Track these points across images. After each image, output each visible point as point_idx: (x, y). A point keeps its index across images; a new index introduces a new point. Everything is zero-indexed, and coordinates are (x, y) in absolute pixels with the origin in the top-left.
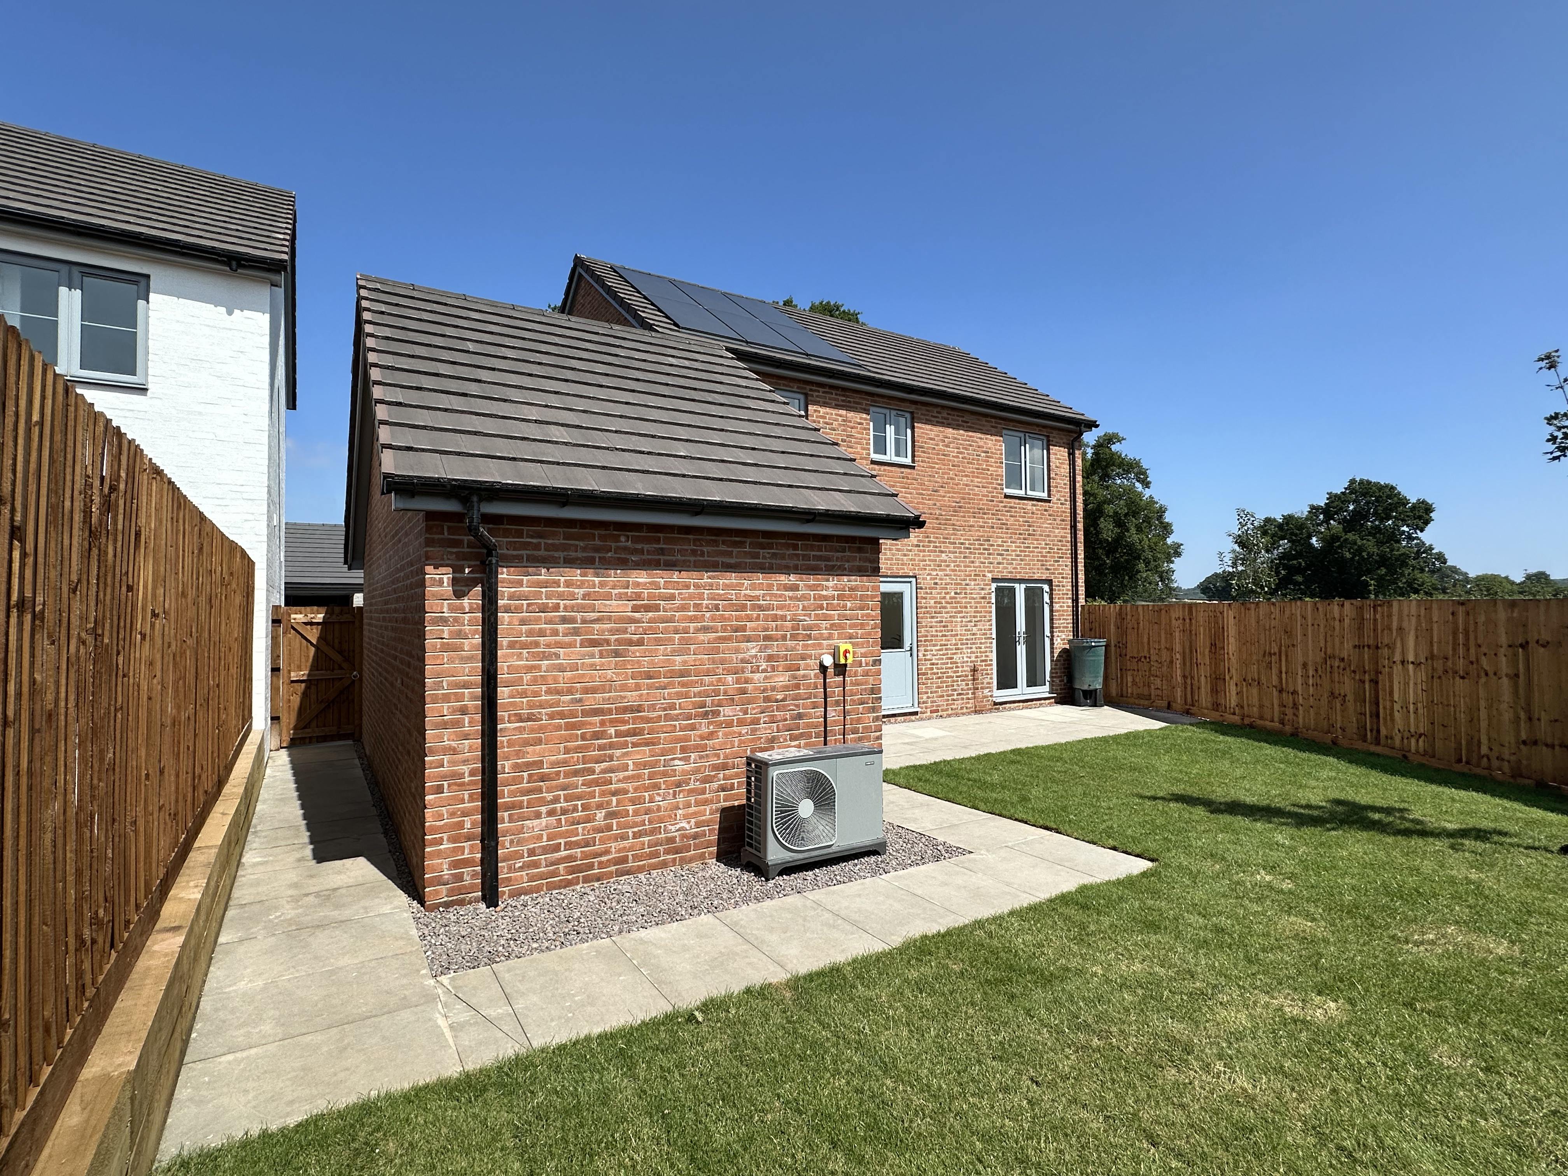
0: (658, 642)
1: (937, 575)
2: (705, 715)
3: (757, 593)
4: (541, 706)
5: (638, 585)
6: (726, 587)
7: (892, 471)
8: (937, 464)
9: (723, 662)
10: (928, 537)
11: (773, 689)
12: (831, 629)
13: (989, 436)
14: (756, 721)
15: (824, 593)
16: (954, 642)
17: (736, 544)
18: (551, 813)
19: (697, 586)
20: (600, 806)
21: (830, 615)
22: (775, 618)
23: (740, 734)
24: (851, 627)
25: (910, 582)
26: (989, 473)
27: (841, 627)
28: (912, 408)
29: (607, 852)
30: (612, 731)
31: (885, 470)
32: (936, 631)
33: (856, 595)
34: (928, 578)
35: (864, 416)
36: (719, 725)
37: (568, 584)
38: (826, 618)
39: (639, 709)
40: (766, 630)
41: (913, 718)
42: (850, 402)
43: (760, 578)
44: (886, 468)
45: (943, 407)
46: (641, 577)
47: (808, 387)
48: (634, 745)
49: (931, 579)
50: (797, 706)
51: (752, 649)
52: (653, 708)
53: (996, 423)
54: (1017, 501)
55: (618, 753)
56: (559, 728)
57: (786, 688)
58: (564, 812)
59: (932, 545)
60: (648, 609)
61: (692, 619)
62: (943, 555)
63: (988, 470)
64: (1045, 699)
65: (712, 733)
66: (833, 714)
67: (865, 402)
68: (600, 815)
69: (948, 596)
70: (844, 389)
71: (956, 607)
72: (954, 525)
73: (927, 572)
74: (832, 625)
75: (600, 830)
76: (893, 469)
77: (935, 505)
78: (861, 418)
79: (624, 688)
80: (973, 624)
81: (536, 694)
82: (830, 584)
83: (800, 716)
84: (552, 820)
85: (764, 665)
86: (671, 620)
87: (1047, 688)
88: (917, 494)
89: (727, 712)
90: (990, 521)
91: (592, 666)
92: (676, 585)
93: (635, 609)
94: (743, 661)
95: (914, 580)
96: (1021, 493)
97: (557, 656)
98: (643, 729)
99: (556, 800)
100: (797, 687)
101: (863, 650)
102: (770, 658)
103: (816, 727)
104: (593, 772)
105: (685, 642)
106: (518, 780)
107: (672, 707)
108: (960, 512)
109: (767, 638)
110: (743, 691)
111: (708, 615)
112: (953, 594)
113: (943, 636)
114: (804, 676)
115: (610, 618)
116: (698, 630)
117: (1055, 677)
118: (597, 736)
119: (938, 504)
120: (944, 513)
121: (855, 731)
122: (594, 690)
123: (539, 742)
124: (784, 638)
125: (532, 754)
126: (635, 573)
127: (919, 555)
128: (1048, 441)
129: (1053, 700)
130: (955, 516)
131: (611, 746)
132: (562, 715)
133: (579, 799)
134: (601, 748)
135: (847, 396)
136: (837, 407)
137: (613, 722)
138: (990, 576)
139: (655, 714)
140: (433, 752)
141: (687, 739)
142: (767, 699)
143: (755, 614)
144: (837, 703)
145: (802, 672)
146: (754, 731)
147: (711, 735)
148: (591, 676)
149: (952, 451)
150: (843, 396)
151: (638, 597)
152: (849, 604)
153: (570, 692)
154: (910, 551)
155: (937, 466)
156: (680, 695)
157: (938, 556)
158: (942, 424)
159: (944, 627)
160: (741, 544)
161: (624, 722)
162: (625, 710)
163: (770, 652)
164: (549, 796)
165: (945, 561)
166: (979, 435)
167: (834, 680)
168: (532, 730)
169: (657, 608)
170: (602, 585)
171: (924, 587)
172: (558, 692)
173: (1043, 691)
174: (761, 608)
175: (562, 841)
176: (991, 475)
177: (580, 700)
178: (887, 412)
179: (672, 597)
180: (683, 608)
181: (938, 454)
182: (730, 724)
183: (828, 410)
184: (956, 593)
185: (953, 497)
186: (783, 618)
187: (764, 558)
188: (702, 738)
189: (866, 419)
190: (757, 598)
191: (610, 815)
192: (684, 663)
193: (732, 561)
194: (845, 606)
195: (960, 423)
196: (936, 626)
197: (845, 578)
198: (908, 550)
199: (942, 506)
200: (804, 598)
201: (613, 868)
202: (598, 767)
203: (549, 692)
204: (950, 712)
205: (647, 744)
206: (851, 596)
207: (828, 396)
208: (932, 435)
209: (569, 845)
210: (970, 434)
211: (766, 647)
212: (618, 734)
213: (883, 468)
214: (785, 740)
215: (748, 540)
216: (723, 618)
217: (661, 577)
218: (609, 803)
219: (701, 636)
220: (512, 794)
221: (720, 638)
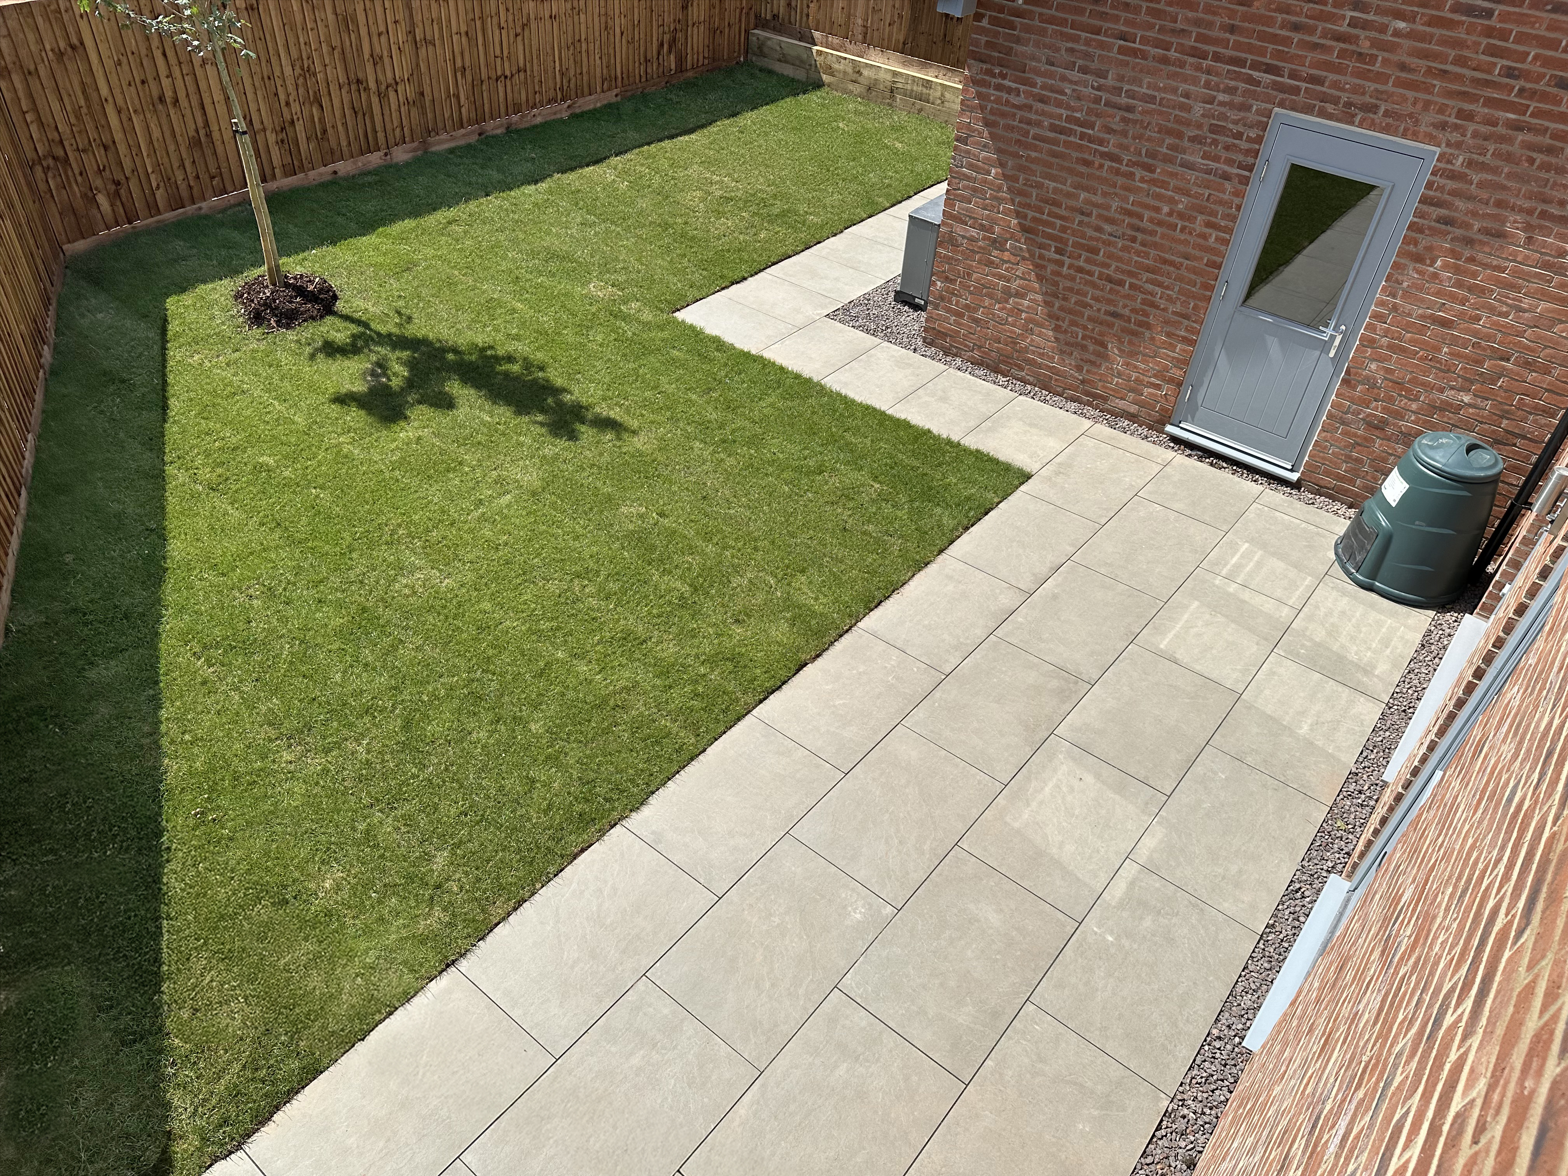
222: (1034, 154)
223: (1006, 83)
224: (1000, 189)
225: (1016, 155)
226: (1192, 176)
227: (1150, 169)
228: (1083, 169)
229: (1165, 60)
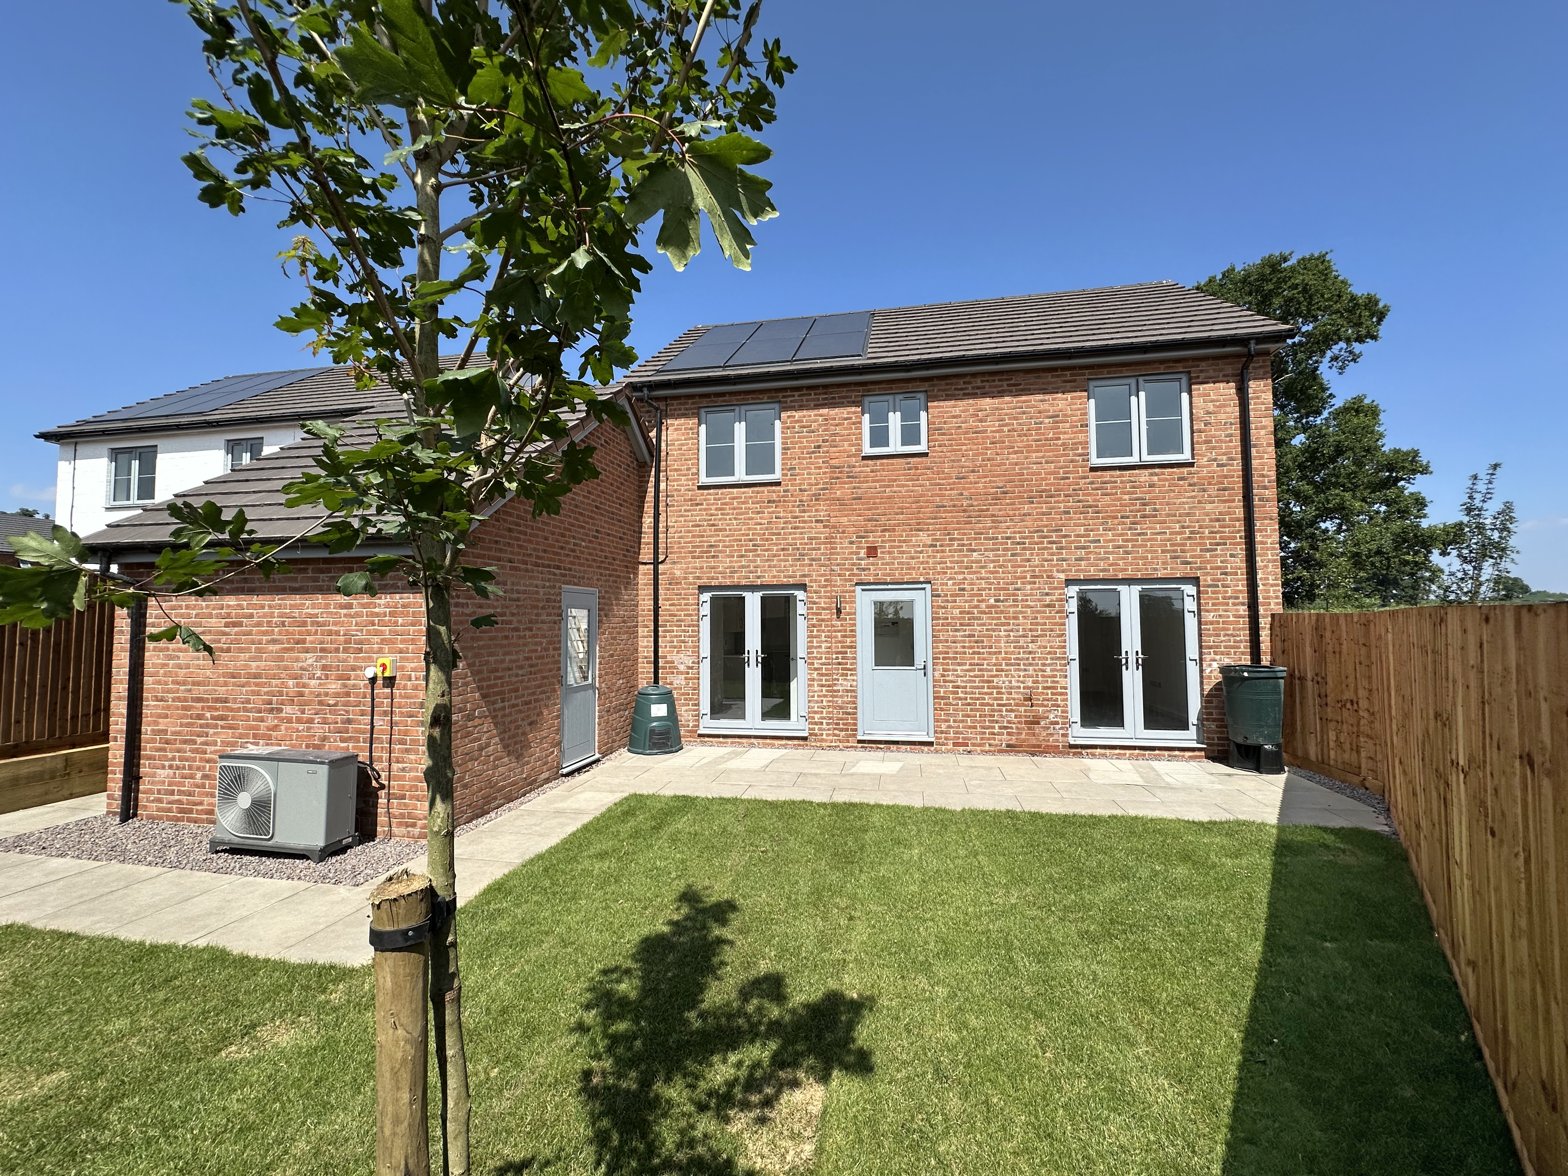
0: (241, 651)
1: (965, 579)
2: (271, 711)
3: (316, 611)
4: (168, 692)
5: (229, 606)
6: (292, 607)
7: (892, 464)
8: (965, 445)
9: (286, 668)
10: (949, 534)
11: (326, 694)
12: (381, 643)
13: (1060, 395)
14: (310, 721)
15: (377, 610)
16: (994, 661)
17: (300, 571)
18: (171, 767)
19: (270, 607)
20: (198, 769)
21: (381, 631)
22: (330, 633)
23: (298, 731)
24: (402, 642)
25: (924, 589)
26: (1060, 442)
27: (392, 642)
28: (926, 386)
29: (201, 803)
30: (208, 715)
31: (882, 465)
32: (964, 647)
33: (408, 612)
34: (950, 583)
35: (853, 409)
36: (282, 720)
37: (187, 607)
38: (377, 633)
39: (226, 701)
40: (322, 643)
41: (926, 748)
42: (834, 398)
43: (320, 599)
44: (885, 461)
45: (974, 375)
46: (231, 601)
47: (781, 395)
48: (222, 727)
49: (954, 584)
50: (347, 712)
51: (310, 659)
52: (235, 701)
53: (1071, 375)
54: (1118, 472)
55: (211, 731)
56: (177, 708)
57: (337, 695)
58: (178, 768)
59: (956, 543)
60: (235, 625)
61: (265, 633)
62: (975, 554)
63: (1059, 439)
64: (1192, 749)
65: (276, 726)
66: (381, 723)
67: (853, 394)
68: (199, 775)
69: (983, 605)
70: (825, 386)
71: (999, 619)
72: (993, 516)
73: (948, 576)
74: (382, 640)
75: (198, 786)
76: (894, 461)
77: (962, 494)
78: (848, 413)
79: (216, 684)
80: (1029, 639)
81: (166, 683)
82: (382, 602)
83: (349, 721)
84: (171, 772)
85: (319, 673)
86: (249, 633)
87: (1192, 733)
88: (931, 485)
89: (288, 710)
90: (1062, 505)
91: (198, 667)
92: (255, 606)
93: (227, 625)
94: (302, 669)
95: (928, 586)
96: (1134, 460)
97: (178, 658)
98: (228, 716)
99: (173, 759)
100: (348, 695)
101: (413, 665)
102: (324, 668)
103: (364, 733)
104: (195, 743)
105: (258, 650)
106: (154, 741)
107: (248, 701)
108: (1005, 498)
109: (323, 650)
110: (301, 694)
111: (276, 630)
112: (992, 601)
113: (974, 653)
114: (354, 685)
115: (210, 632)
116: (269, 642)
117: (1207, 720)
118: (200, 717)
119: (965, 493)
120: (975, 503)
121: (402, 742)
122: (198, 684)
123: (166, 716)
124: (337, 650)
125: (163, 724)
126: (227, 598)
127: (934, 557)
128: (1190, 379)
129: (1203, 753)
130: (996, 504)
131: (208, 726)
132: (179, 699)
133: (187, 760)
134: (201, 726)
135: (831, 393)
136: (817, 406)
137: (210, 708)
138: (1062, 576)
139: (236, 706)
140: (114, 715)
141: (258, 728)
142: (321, 703)
143: (313, 629)
144: (385, 713)
145: (352, 682)
146: (309, 729)
147: (275, 728)
148: (198, 674)
149: (991, 425)
150: (826, 393)
151: (228, 615)
152: (400, 620)
153: (184, 683)
154: (921, 552)
155: (964, 448)
156: (254, 693)
157: (966, 556)
158: (974, 396)
159: (977, 642)
160: (305, 570)
161: (217, 709)
162: (217, 700)
163: (324, 662)
164: (170, 755)
165: (979, 562)
166: (1041, 397)
167: (381, 691)
168: (163, 708)
169: (240, 624)
170: (207, 607)
171: (942, 594)
172: (178, 683)
173: (1188, 737)
174: (318, 624)
175: (176, 788)
176: (1064, 444)
177: (190, 690)
178: (890, 398)
179: (251, 616)
180: (259, 624)
181: (966, 433)
182: (290, 721)
183: (805, 412)
184: (997, 601)
185: (990, 482)
186: (337, 633)
187: (323, 581)
188: (269, 729)
189: (854, 413)
190: (316, 616)
191: (205, 777)
192: (258, 667)
193: (297, 585)
194: (396, 622)
195: (1005, 388)
196: (964, 642)
197: (398, 596)
198: (916, 552)
199: (972, 494)
200: (357, 615)
201: (205, 817)
202: (199, 740)
203: (173, 682)
204: (987, 748)
205: (230, 728)
206: (402, 613)
207: (804, 398)
208: (957, 411)
209: (180, 793)
210: (1024, 398)
211: (321, 658)
212: (213, 718)
213: (879, 462)
214: (335, 741)
215: (311, 567)
216: (288, 633)
217: (244, 601)
218: (204, 767)
219: (271, 647)
220: (151, 749)
221: (285, 649)
222: (481, 643)
223: (461, 600)
224: (466, 676)
225: (473, 648)
226: (545, 626)
227: (531, 629)
228: (505, 642)
229: (527, 570)
